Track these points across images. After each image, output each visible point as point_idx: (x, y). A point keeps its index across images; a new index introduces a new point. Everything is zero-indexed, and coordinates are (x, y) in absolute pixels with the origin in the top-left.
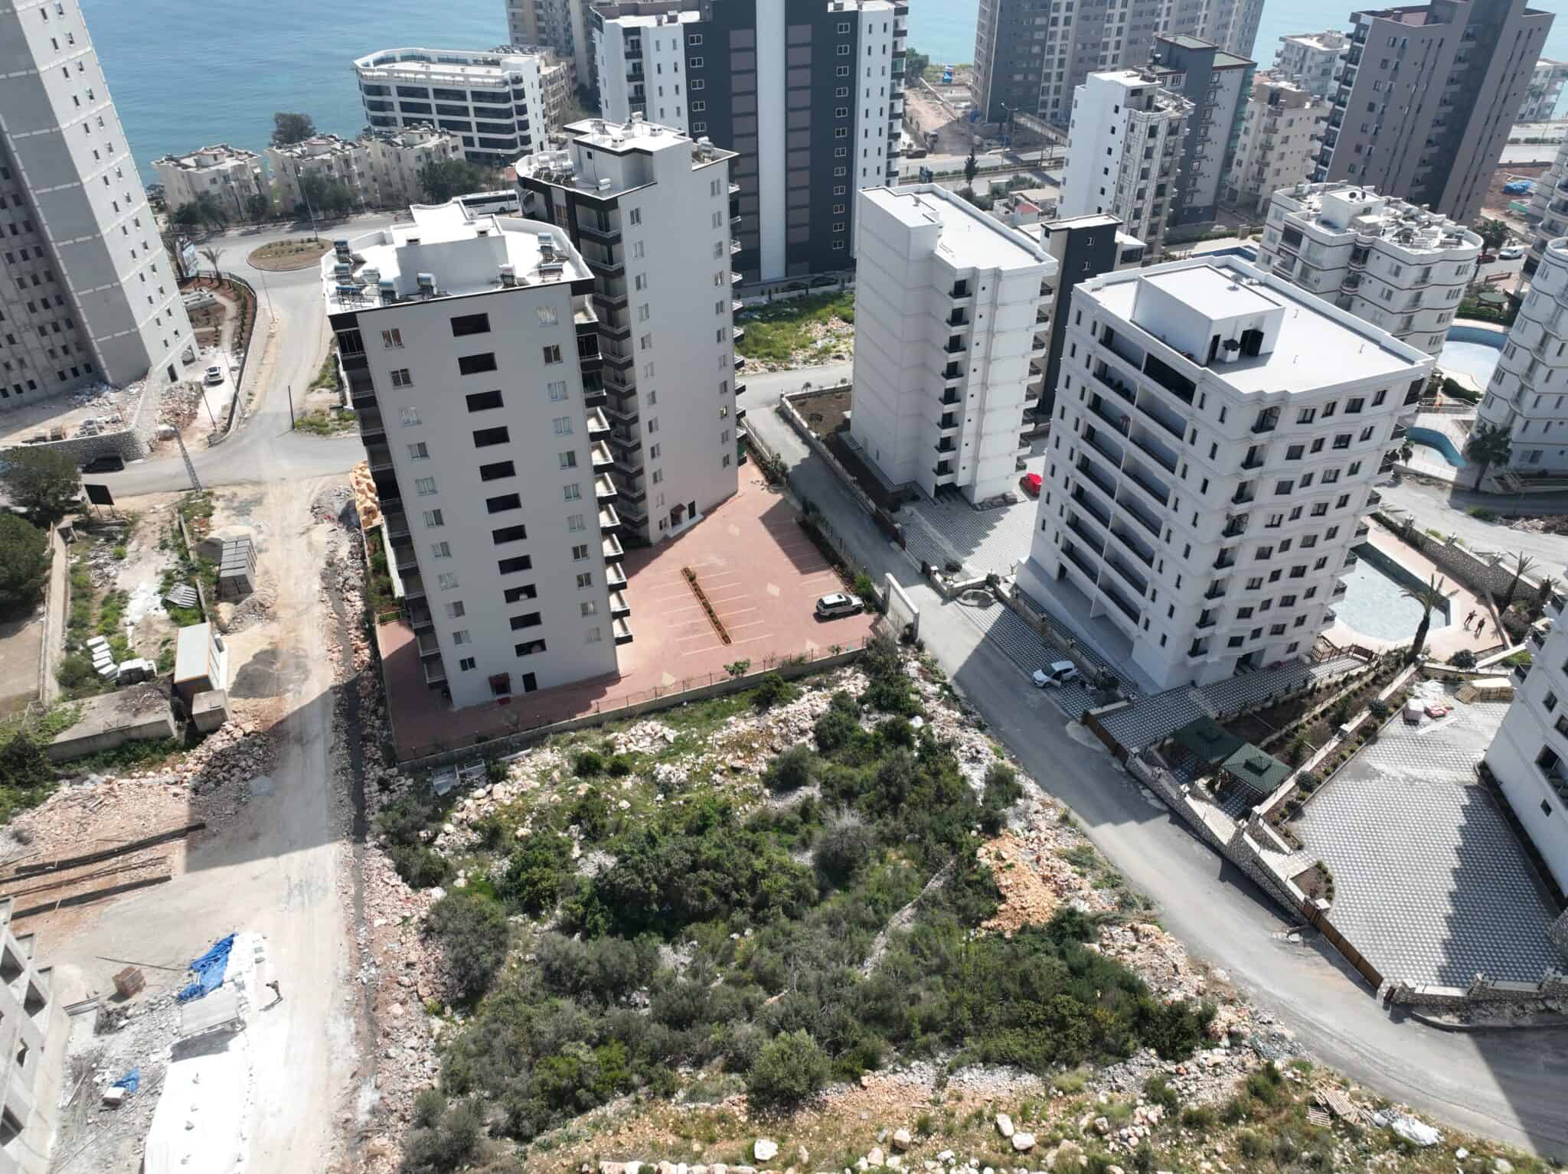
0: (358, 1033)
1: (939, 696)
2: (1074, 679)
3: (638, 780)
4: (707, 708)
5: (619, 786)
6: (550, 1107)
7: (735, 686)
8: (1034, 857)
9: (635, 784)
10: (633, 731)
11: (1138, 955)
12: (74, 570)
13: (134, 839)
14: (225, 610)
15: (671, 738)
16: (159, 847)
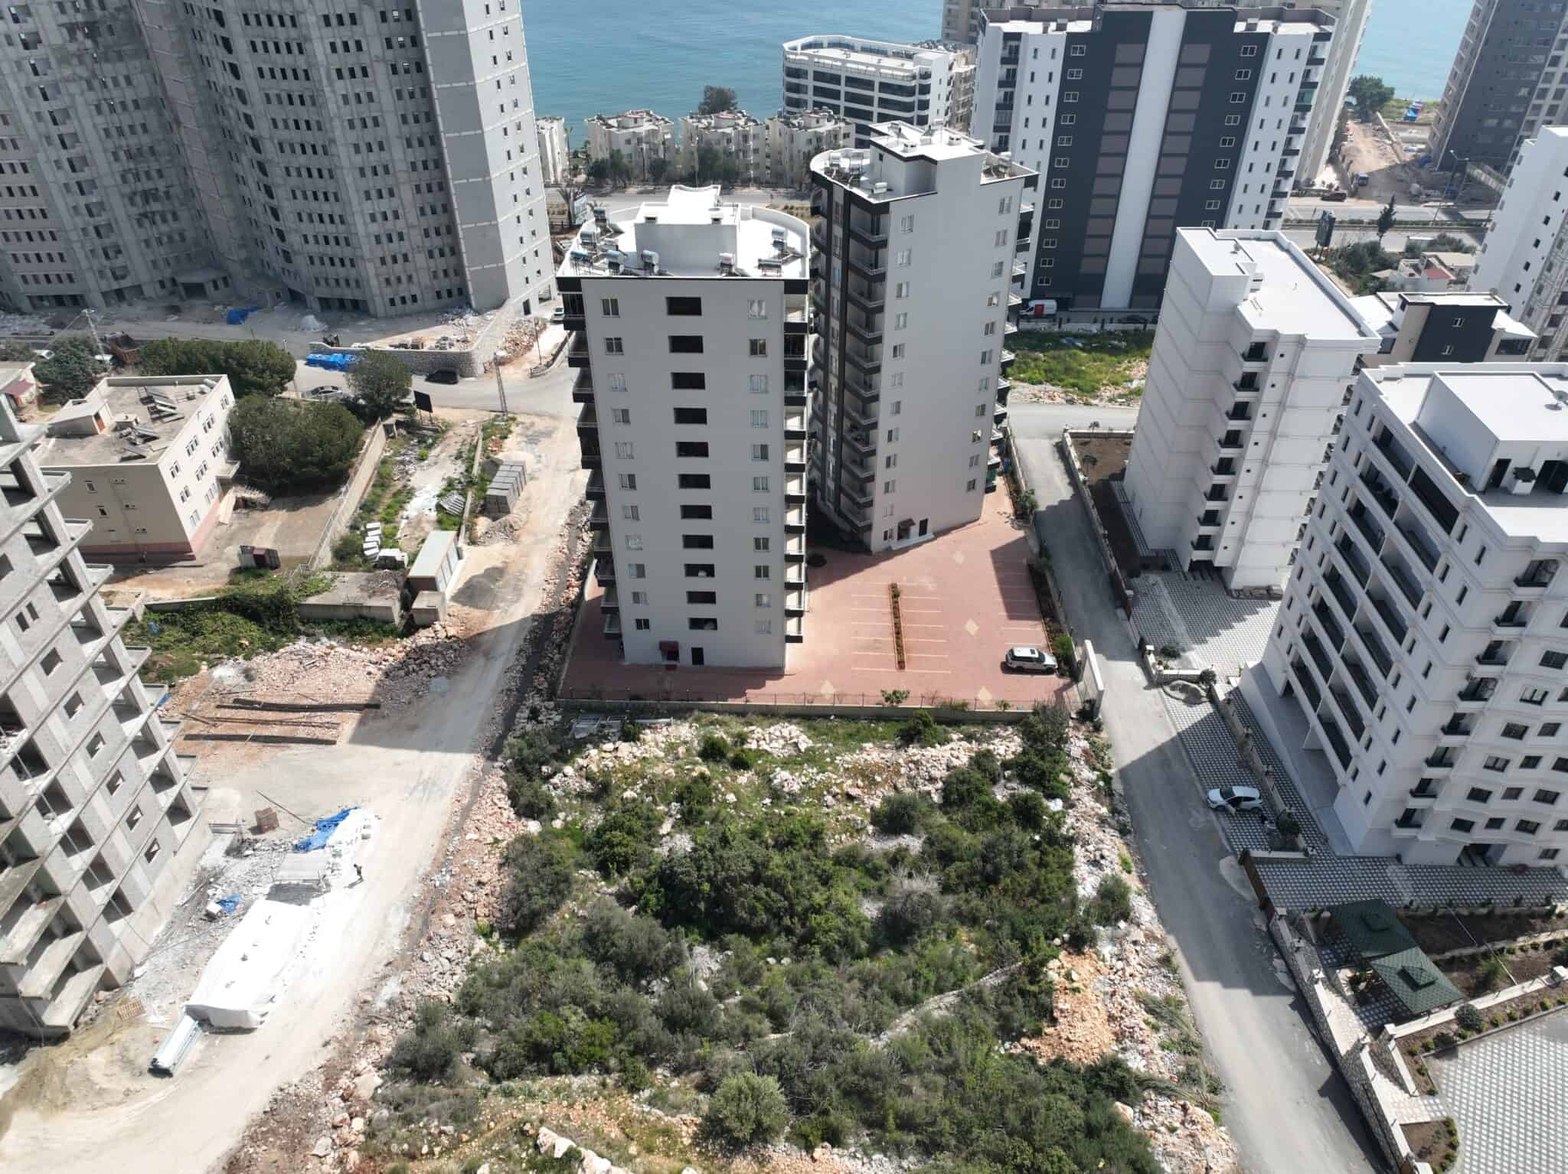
0: (409, 928)
1: (1093, 784)
2: (1255, 810)
3: (755, 778)
4: (852, 727)
5: (734, 779)
6: (528, 1058)
7: (886, 712)
8: (1110, 990)
9: (751, 782)
10: (772, 729)
11: (1172, 1139)
12: (384, 462)
13: (323, 701)
14: (483, 523)
15: (803, 747)
16: (339, 714)
